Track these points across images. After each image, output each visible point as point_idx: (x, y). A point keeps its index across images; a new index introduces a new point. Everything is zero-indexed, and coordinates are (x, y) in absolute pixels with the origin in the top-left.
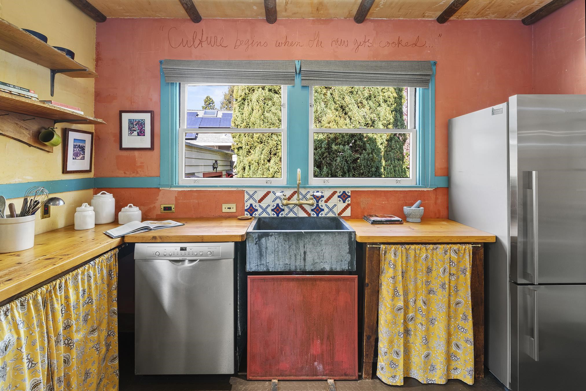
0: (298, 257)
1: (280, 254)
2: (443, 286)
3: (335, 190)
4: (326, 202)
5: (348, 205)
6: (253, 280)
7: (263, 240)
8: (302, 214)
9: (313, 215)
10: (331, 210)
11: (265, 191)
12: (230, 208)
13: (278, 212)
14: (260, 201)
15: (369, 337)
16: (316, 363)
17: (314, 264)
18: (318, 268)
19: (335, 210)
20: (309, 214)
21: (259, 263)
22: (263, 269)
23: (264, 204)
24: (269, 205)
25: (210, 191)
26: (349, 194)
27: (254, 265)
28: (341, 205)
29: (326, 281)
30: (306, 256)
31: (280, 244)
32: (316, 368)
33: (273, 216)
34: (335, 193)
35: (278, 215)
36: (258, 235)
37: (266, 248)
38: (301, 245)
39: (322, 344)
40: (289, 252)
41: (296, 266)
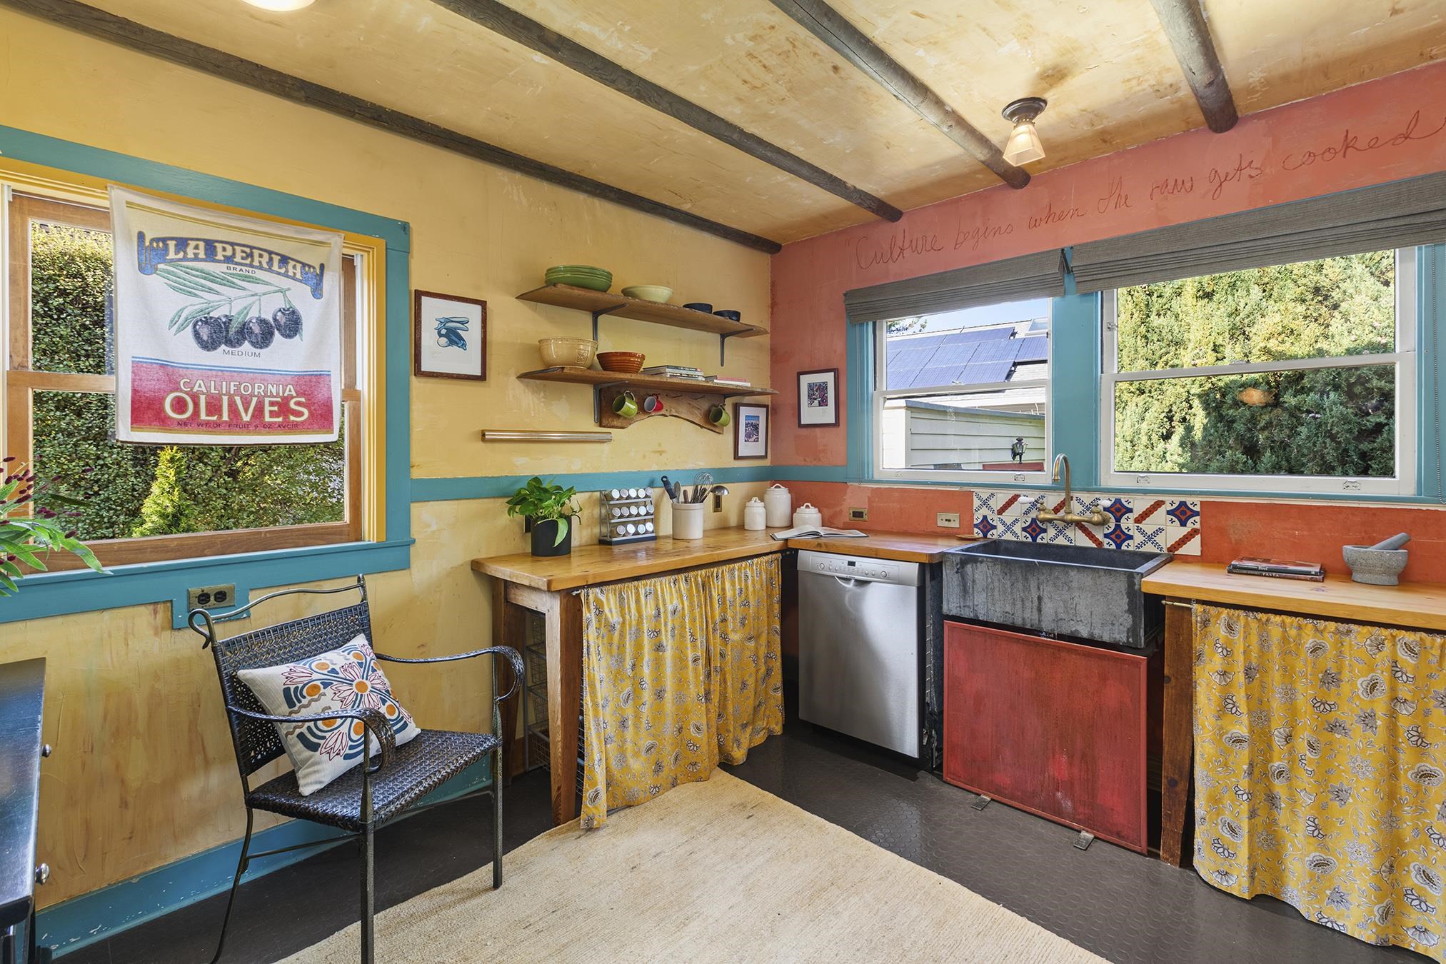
0: (1028, 604)
1: (996, 593)
2: (1367, 719)
3: (1161, 498)
4: (1139, 520)
5: (1194, 533)
6: (952, 629)
7: (969, 568)
8: (1082, 541)
9: (1109, 545)
10: (1150, 538)
11: (1011, 493)
12: (950, 521)
13: (1034, 534)
14: (1001, 511)
15: (1173, 783)
16: (1059, 794)
17: (1058, 620)
18: (1066, 629)
19: (1160, 539)
20: (1100, 544)
21: (962, 604)
22: (968, 613)
23: (1008, 517)
24: (1017, 520)
25: (917, 490)
26: (1197, 509)
27: (955, 605)
28: (1175, 532)
29: (1079, 654)
30: (1043, 604)
31: (995, 578)
32: (1059, 803)
33: (1025, 540)
34: (1159, 504)
35: (1034, 539)
36: (961, 559)
37: (974, 581)
38: (1033, 584)
39: (1071, 764)
40: (1012, 593)
41: (1023, 619)
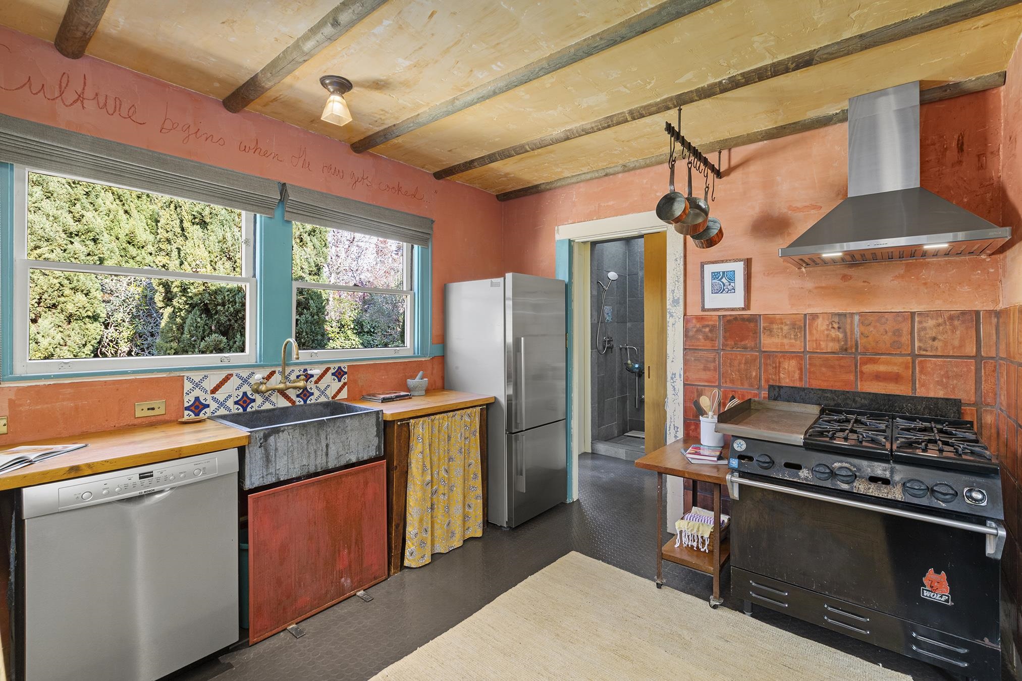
0: (319, 453)
1: (295, 453)
2: (460, 451)
3: (328, 366)
4: (316, 382)
5: (345, 384)
6: (256, 500)
7: (272, 439)
8: (283, 403)
9: (299, 402)
10: (323, 393)
11: (223, 374)
12: (153, 409)
13: (245, 405)
14: (213, 391)
15: (397, 526)
16: (343, 579)
17: (338, 457)
18: (343, 462)
19: (328, 392)
20: (293, 402)
21: (265, 473)
22: (271, 480)
23: (220, 395)
24: (230, 396)
26: (346, 370)
27: (258, 477)
28: (337, 385)
29: (353, 474)
30: (329, 449)
31: (295, 441)
32: (343, 585)
33: (236, 411)
34: (328, 369)
35: (245, 409)
36: (264, 434)
37: (276, 449)
38: (323, 436)
39: (349, 553)
40: (308, 448)
41: (316, 466)
